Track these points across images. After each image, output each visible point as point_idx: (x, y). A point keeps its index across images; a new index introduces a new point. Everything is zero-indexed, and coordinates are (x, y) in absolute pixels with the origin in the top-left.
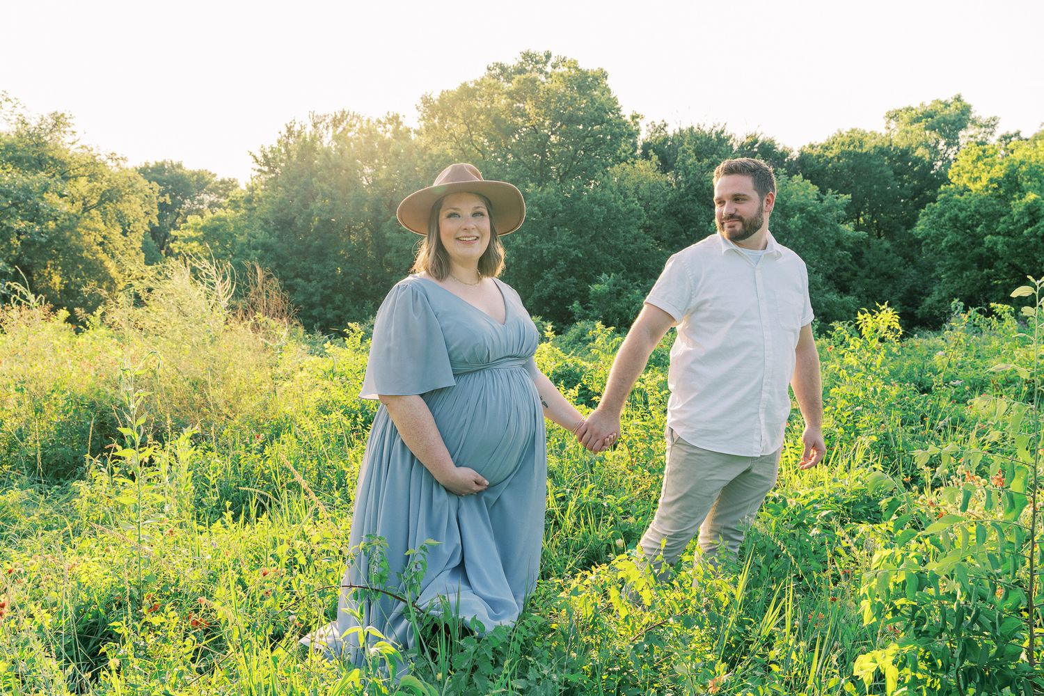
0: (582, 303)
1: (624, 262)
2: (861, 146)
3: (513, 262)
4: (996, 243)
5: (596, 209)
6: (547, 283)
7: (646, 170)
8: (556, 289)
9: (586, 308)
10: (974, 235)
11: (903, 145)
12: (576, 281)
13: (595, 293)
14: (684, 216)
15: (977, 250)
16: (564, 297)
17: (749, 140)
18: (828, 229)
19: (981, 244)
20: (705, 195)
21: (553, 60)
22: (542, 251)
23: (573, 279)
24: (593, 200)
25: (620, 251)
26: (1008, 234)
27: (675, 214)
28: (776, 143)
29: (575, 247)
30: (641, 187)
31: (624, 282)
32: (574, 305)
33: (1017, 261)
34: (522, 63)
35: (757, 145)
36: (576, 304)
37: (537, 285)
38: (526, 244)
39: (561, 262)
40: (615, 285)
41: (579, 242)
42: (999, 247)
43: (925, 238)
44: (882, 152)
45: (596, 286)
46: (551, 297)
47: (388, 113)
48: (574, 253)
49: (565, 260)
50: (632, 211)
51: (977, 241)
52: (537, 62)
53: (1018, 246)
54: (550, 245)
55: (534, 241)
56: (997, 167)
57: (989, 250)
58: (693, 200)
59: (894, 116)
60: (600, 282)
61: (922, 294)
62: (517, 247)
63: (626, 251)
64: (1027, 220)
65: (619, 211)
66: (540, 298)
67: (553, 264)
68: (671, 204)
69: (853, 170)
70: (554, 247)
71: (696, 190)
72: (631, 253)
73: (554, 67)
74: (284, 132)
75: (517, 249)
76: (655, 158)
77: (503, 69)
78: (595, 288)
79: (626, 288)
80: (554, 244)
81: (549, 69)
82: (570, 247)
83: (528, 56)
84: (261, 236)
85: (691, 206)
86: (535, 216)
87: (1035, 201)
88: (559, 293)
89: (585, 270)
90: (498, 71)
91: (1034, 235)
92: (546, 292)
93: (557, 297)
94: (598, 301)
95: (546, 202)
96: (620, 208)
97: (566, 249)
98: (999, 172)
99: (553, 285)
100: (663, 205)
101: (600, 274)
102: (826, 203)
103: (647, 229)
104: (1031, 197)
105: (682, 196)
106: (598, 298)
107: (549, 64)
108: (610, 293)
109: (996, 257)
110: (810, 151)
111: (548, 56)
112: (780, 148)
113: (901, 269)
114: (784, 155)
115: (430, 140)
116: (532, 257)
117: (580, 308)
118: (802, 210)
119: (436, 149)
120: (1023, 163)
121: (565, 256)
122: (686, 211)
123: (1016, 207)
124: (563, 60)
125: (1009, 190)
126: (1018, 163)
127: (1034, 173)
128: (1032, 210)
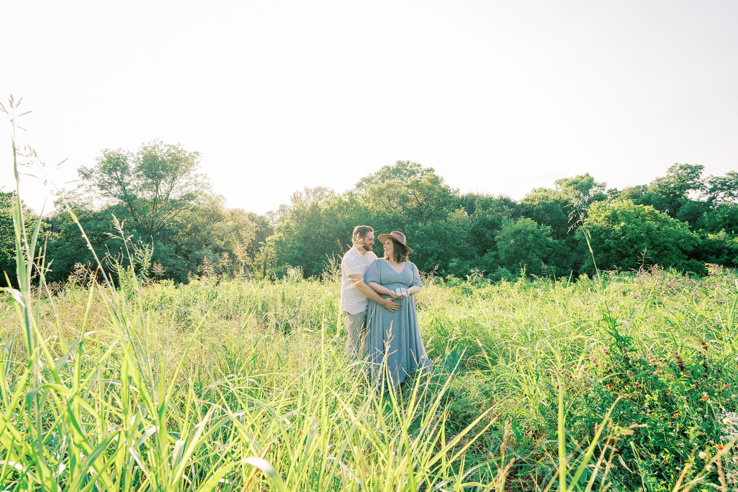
2: (547, 200)
4: (610, 243)
5: (447, 232)
7: (461, 214)
10: (601, 239)
11: (565, 197)
15: (602, 245)
17: (499, 198)
18: (542, 239)
19: (604, 243)
21: (410, 164)
22: (427, 250)
24: (446, 229)
25: (455, 249)
26: (615, 239)
27: (475, 233)
33: (619, 249)
34: (397, 166)
35: (503, 200)
36: (443, 271)
37: (426, 263)
43: (579, 241)
44: (557, 202)
49: (437, 253)
51: (602, 241)
52: (403, 166)
53: (619, 244)
54: (430, 247)
55: (423, 246)
56: (608, 211)
57: (607, 245)
59: (559, 183)
60: (453, 262)
61: (580, 264)
64: (621, 233)
65: (456, 233)
67: (432, 255)
68: (474, 228)
69: (545, 210)
70: (432, 248)
71: (484, 222)
74: (293, 197)
76: (463, 208)
77: (389, 169)
78: (451, 265)
79: (462, 264)
83: (399, 163)
84: (298, 244)
85: (482, 229)
87: (625, 226)
90: (386, 169)
91: (625, 239)
96: (456, 231)
98: (608, 213)
100: (470, 229)
101: (450, 258)
102: (541, 229)
104: (623, 224)
105: (478, 225)
106: (453, 268)
107: (408, 166)
108: (457, 266)
109: (611, 248)
110: (525, 202)
111: (408, 163)
112: (512, 201)
113: (570, 253)
114: (514, 203)
116: (423, 252)
118: (532, 232)
119: (377, 208)
120: (618, 209)
121: (437, 251)
122: (480, 231)
123: (617, 228)
124: (415, 164)
125: (614, 221)
126: (616, 209)
127: (623, 214)
128: (624, 229)
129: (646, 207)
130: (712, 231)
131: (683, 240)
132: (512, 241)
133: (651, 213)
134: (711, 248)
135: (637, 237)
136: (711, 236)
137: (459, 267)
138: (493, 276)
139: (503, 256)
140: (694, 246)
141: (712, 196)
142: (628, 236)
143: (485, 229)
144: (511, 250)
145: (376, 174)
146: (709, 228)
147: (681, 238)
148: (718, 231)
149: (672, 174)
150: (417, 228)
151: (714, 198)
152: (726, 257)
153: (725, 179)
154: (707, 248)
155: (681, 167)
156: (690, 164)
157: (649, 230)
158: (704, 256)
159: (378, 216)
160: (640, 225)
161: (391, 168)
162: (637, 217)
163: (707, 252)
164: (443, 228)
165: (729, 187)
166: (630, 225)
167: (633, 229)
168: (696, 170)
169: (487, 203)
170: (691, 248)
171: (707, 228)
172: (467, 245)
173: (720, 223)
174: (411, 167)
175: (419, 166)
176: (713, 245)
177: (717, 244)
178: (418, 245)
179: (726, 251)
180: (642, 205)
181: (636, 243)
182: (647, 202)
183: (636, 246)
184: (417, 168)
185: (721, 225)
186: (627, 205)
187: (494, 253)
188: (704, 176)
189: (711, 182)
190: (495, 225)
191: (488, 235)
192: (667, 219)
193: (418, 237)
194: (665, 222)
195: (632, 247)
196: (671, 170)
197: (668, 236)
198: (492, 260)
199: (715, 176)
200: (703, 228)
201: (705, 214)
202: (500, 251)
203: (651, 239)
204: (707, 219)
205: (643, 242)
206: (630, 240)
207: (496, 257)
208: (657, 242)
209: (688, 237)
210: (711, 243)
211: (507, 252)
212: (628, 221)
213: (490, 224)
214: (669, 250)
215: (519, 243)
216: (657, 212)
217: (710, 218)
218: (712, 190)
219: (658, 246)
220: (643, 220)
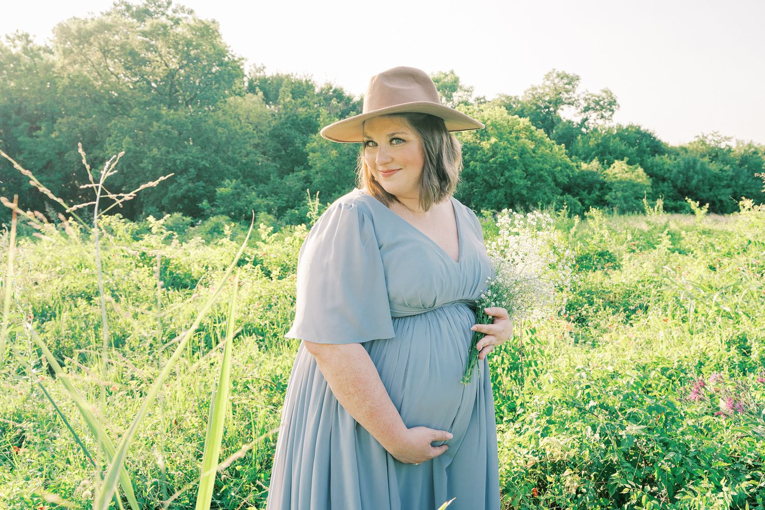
0: (210, 202)
1: (240, 170)
3: (150, 168)
4: (476, 167)
5: (220, 130)
6: (180, 186)
7: (253, 102)
8: (188, 191)
9: (212, 206)
12: (204, 185)
13: (221, 194)
14: (284, 139)
16: (195, 197)
17: (326, 87)
20: (299, 124)
21: (173, 6)
22: (175, 161)
23: (201, 183)
24: (217, 123)
25: (237, 163)
26: (482, 161)
27: (278, 137)
28: (344, 90)
29: (203, 159)
30: (251, 114)
31: (242, 186)
32: (204, 203)
33: (487, 178)
34: (146, 5)
35: (331, 90)
38: (161, 154)
39: (192, 170)
40: (236, 189)
41: (205, 155)
42: (478, 169)
45: (222, 189)
46: (184, 197)
47: (17, 31)
48: (203, 163)
49: (195, 168)
50: (247, 133)
52: (159, 6)
53: (488, 168)
54: (182, 156)
55: (168, 152)
57: (473, 170)
58: (290, 128)
60: (224, 186)
62: (153, 156)
63: (242, 163)
64: (491, 154)
65: (237, 132)
66: (174, 198)
67: (185, 171)
68: (275, 129)
70: (185, 158)
71: (293, 120)
72: (245, 164)
73: (174, 12)
75: (154, 158)
76: (261, 94)
77: (129, 8)
78: (220, 191)
79: (244, 190)
80: (186, 156)
81: (169, 12)
82: (198, 158)
85: (290, 131)
86: (169, 132)
87: (495, 143)
88: (191, 194)
89: (210, 177)
90: (123, 7)
91: (495, 162)
92: (179, 193)
93: (189, 197)
94: (223, 200)
95: (177, 122)
96: (238, 130)
97: (195, 160)
99: (185, 188)
100: (269, 129)
101: (223, 179)
103: (256, 146)
104: (493, 140)
105: (283, 124)
106: (223, 198)
107: (170, 9)
108: (233, 194)
109: (477, 175)
111: (169, 3)
114: (349, 99)
115: (66, 61)
116: (166, 165)
117: (209, 205)
119: (73, 70)
120: (489, 119)
121: (195, 165)
122: (286, 135)
123: (486, 145)
124: (182, 9)
125: (482, 135)
126: (486, 118)
127: (494, 126)
128: (494, 148)
129: (522, 120)
130: (585, 160)
131: (559, 168)
132: (334, 153)
133: (527, 129)
134: (584, 180)
135: (509, 160)
136: (584, 166)
137: (237, 195)
138: (295, 214)
139: (317, 179)
140: (568, 176)
141: (585, 117)
142: (499, 158)
143: (293, 133)
144: (331, 169)
145: (102, 13)
146: (583, 156)
147: (556, 166)
148: (591, 161)
149: (548, 83)
150: (158, 117)
151: (587, 119)
152: (597, 193)
153: (599, 97)
154: (579, 181)
155: (558, 75)
156: (567, 73)
157: (523, 152)
158: (576, 191)
159: (71, 86)
160: (514, 143)
161: (134, 9)
162: (510, 133)
163: (578, 185)
164: (210, 122)
165: (602, 108)
166: (502, 143)
167: (505, 149)
168: (572, 81)
169: (301, 90)
170: (566, 180)
171: (580, 156)
172: (260, 159)
173: (593, 150)
174: (174, 11)
175: (191, 12)
176: (586, 177)
177: (590, 177)
178: (155, 151)
179: (598, 186)
180: (517, 116)
181: (507, 169)
182: (521, 114)
183: (507, 174)
184: (186, 15)
185: (594, 153)
186: (499, 114)
187: (303, 173)
188: (581, 91)
189: (586, 100)
190: (310, 127)
191: (298, 142)
192: (543, 138)
193: (158, 134)
194: (539, 142)
195: (502, 175)
196: (547, 77)
197: (545, 162)
198: (299, 185)
199: (590, 92)
200: (576, 155)
201: (579, 137)
202: (313, 171)
203: (525, 165)
204: (581, 144)
205: (515, 169)
206: (501, 163)
207: (307, 180)
208: (531, 169)
209: (565, 164)
210: (584, 174)
211: (324, 171)
212: (500, 136)
213: (303, 125)
214: (544, 181)
215: (345, 158)
216: (533, 128)
217: (584, 143)
218: (587, 109)
219: (532, 175)
220: (517, 138)
